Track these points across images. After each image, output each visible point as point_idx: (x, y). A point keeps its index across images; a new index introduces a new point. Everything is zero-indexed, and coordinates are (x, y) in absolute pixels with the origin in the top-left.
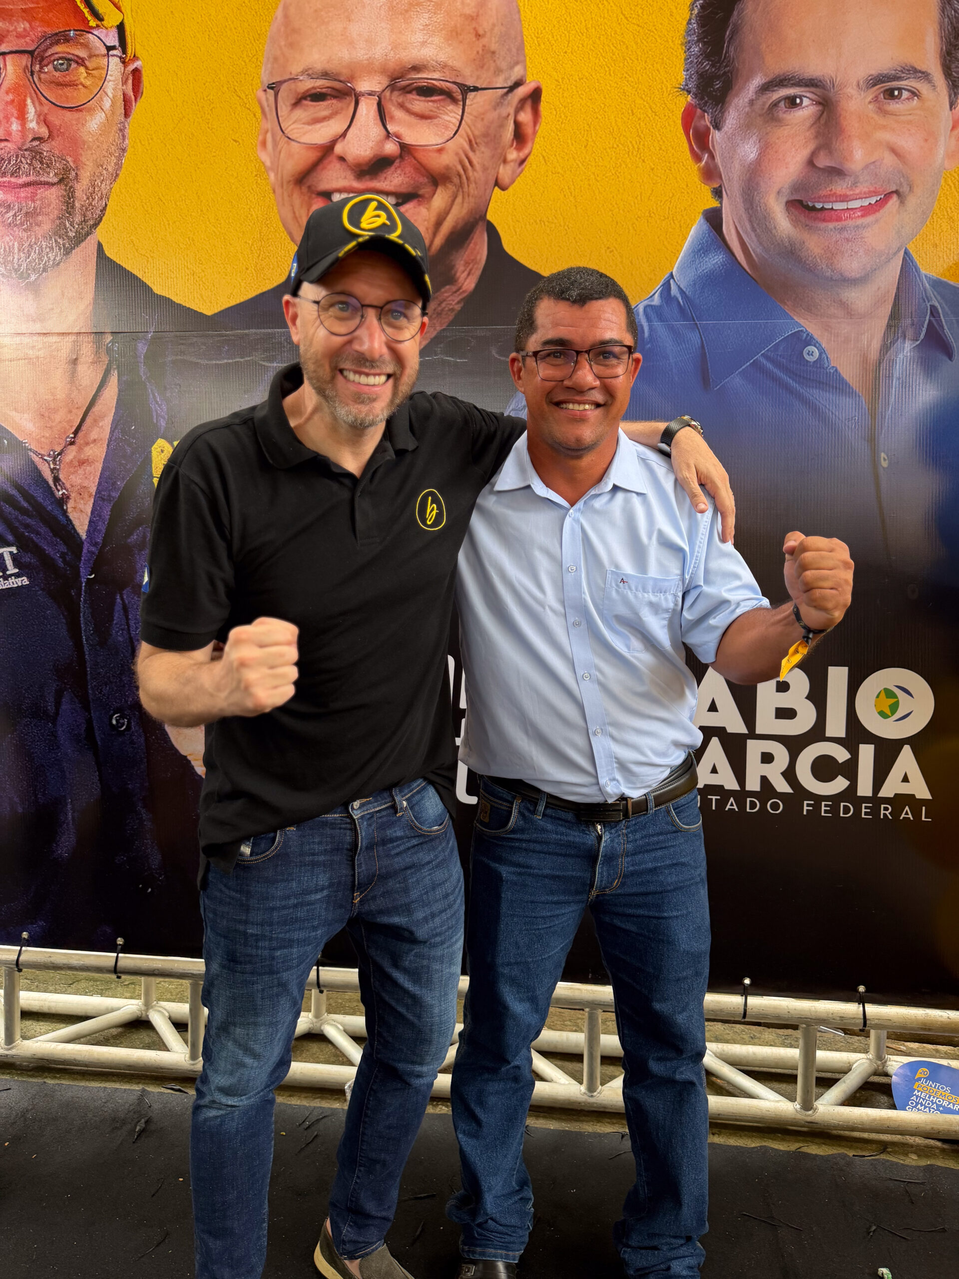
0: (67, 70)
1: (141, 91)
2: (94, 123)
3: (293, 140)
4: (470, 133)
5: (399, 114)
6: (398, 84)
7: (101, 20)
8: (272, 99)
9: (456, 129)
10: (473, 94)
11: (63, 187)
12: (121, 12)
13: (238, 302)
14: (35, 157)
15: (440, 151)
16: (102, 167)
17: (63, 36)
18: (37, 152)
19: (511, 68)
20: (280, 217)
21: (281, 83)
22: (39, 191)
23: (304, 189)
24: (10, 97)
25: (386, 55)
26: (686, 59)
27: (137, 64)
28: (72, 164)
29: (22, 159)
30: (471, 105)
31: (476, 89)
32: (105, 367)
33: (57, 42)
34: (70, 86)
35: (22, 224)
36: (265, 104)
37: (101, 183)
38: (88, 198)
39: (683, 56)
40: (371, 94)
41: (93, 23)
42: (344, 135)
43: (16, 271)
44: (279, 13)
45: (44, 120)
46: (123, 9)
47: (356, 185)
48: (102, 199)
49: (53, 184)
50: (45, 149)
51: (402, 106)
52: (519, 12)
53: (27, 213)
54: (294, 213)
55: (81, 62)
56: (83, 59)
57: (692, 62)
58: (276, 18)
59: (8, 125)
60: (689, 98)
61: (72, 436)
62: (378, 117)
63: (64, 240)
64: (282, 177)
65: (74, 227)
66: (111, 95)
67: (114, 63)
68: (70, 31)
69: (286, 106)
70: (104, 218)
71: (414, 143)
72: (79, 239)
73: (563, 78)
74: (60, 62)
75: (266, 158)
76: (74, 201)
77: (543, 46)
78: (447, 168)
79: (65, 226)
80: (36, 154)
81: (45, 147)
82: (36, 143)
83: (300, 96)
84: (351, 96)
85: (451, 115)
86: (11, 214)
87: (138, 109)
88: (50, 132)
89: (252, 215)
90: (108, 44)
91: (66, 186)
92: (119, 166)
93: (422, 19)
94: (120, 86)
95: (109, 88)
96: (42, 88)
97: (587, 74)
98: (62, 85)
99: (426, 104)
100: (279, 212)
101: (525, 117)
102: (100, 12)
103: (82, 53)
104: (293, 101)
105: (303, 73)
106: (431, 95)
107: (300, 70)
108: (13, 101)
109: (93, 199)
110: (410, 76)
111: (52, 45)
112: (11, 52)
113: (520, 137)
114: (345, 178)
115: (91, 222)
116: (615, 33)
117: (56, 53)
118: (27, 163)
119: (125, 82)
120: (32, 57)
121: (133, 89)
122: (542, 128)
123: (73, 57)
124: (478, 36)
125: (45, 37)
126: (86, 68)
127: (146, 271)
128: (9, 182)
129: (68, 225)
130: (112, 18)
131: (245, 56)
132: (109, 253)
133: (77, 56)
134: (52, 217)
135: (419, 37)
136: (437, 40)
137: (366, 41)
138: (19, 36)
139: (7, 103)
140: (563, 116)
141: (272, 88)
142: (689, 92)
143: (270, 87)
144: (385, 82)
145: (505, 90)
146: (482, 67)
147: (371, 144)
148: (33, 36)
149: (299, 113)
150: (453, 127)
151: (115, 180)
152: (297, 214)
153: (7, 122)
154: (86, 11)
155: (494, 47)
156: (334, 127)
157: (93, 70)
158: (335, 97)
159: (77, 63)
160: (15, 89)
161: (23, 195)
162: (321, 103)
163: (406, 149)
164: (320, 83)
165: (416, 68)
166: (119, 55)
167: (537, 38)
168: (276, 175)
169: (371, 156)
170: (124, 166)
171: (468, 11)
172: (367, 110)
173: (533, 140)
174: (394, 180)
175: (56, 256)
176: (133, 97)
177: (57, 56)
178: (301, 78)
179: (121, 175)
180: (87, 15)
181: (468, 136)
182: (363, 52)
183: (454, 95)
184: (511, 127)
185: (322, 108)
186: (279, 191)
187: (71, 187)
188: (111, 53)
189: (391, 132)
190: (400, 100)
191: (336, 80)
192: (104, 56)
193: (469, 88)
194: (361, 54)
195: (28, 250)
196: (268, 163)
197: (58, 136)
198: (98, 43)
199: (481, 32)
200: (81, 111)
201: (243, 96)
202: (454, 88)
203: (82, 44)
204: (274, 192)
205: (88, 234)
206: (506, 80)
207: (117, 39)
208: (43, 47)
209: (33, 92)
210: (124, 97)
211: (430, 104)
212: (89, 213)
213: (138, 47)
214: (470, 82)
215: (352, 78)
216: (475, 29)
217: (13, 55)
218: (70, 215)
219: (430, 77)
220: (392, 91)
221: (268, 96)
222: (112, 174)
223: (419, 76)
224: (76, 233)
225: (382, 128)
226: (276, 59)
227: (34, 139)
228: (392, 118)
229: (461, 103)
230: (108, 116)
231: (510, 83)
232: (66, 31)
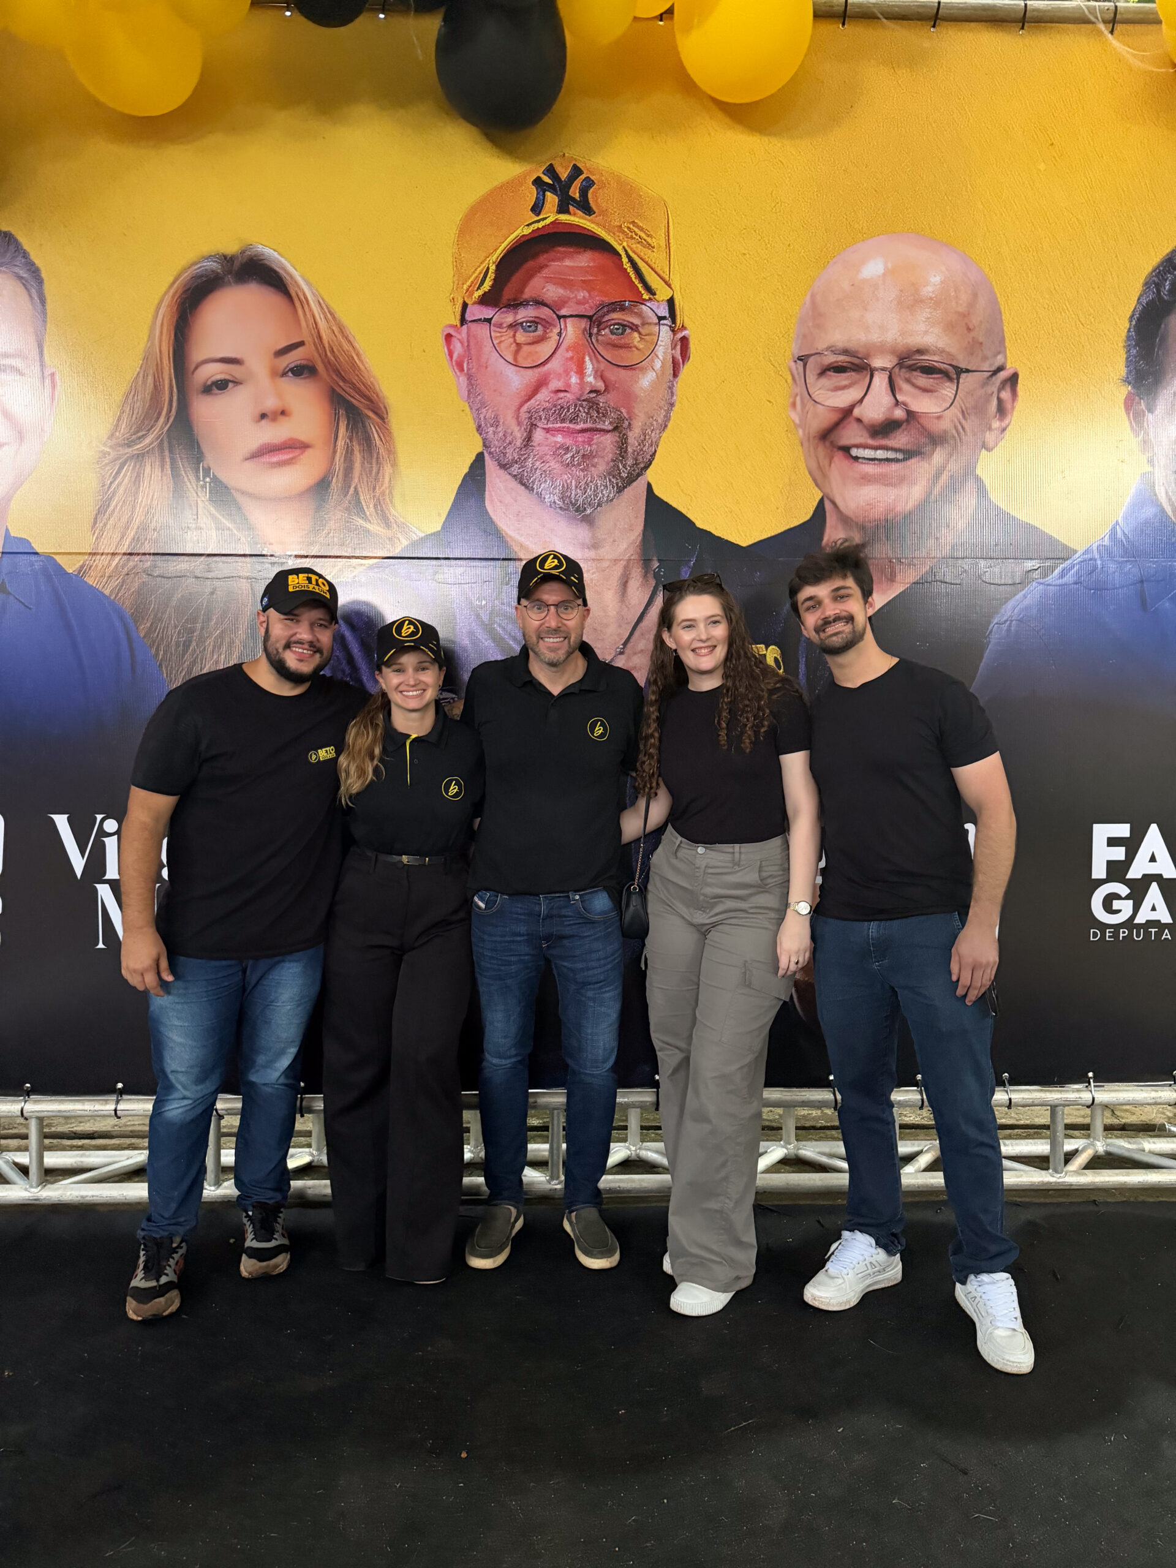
0: (622, 334)
1: (688, 356)
2: (646, 380)
3: (819, 403)
4: (963, 405)
5: (905, 387)
6: (906, 363)
7: (654, 294)
8: (801, 369)
9: (951, 401)
10: (965, 374)
11: (618, 434)
12: (671, 288)
13: (769, 536)
14: (592, 407)
15: (939, 418)
16: (652, 418)
17: (619, 305)
18: (594, 403)
19: (995, 356)
20: (807, 466)
21: (809, 356)
22: (595, 437)
23: (827, 443)
24: (570, 354)
25: (896, 340)
26: (1127, 358)
27: (683, 333)
28: (625, 415)
29: (581, 408)
30: (964, 383)
31: (968, 371)
32: (652, 588)
33: (614, 310)
34: (625, 348)
35: (579, 464)
36: (795, 373)
37: (652, 432)
38: (639, 445)
39: (1125, 356)
40: (883, 369)
41: (646, 296)
42: (861, 401)
43: (574, 505)
44: (808, 298)
45: (600, 375)
46: (673, 286)
47: (870, 442)
48: (652, 445)
49: (608, 431)
50: (601, 400)
51: (908, 381)
52: (1001, 313)
53: (584, 455)
54: (819, 463)
55: (634, 328)
56: (637, 326)
57: (1131, 361)
58: (805, 303)
59: (567, 378)
60: (1130, 388)
61: (622, 647)
62: (889, 388)
63: (617, 479)
64: (809, 433)
65: (626, 469)
66: (661, 358)
67: (665, 331)
68: (625, 301)
69: (813, 375)
70: (653, 462)
71: (917, 410)
72: (631, 479)
73: (1035, 367)
74: (616, 327)
75: (795, 417)
76: (627, 447)
77: (1019, 341)
78: (945, 432)
79: (618, 467)
80: (593, 405)
81: (601, 399)
82: (593, 395)
83: (824, 368)
84: (867, 370)
85: (948, 390)
86: (569, 455)
87: (686, 371)
88: (606, 386)
89: (782, 464)
90: (660, 315)
91: (620, 433)
92: (667, 418)
93: (924, 314)
94: (670, 350)
95: (660, 351)
96: (600, 348)
97: (1053, 365)
98: (617, 346)
99: (928, 380)
100: (806, 461)
101: (1006, 395)
102: (653, 287)
103: (636, 321)
104: (819, 372)
105: (827, 349)
106: (932, 374)
107: (825, 346)
108: (572, 358)
109: (644, 446)
110: (914, 358)
111: (608, 312)
112: (571, 316)
113: (1002, 411)
114: (862, 436)
115: (642, 465)
116: (1075, 335)
117: (613, 319)
118: (585, 412)
119: (674, 348)
120: (591, 321)
121: (681, 354)
122: (1020, 404)
123: (628, 324)
124: (969, 329)
125: (602, 305)
126: (640, 333)
127: (690, 507)
128: (568, 428)
129: (621, 467)
130: (663, 294)
131: (778, 332)
132: (657, 491)
133: (632, 323)
134: (606, 458)
135: (922, 327)
136: (937, 330)
137: (880, 327)
138: (579, 303)
139: (567, 359)
140: (1035, 396)
141: (801, 360)
142: (1129, 383)
143: (800, 359)
144: (895, 361)
145: (990, 373)
146: (972, 354)
147: (883, 410)
148: (592, 304)
149: (824, 381)
150: (948, 399)
151: (664, 430)
152: (821, 464)
153: (567, 376)
154: (640, 286)
155: (981, 339)
156: (853, 394)
157: (646, 335)
158: (854, 370)
159: (632, 329)
160: (574, 347)
161: (580, 439)
162: (842, 374)
163: (911, 415)
164: (842, 358)
165: (920, 352)
166: (669, 324)
167: (1015, 334)
168: (804, 431)
169: (883, 419)
170: (672, 418)
171: (961, 309)
172: (880, 382)
173: (1012, 413)
174: (901, 439)
175: (610, 493)
176: (681, 360)
177: (613, 322)
178: (826, 353)
179: (669, 426)
180: (641, 289)
181: (961, 408)
182: (876, 335)
183: (951, 375)
184: (995, 402)
185: (843, 379)
186: (806, 444)
187: (624, 435)
188: (662, 322)
189: (900, 400)
190: (907, 376)
191: (855, 356)
192: (656, 324)
193: (962, 369)
194: (875, 337)
195: (585, 488)
196: (797, 421)
197: (613, 390)
198: (651, 314)
199: (971, 327)
200: (634, 369)
201: (776, 364)
202: (950, 368)
203: (636, 313)
204: (802, 445)
205: (639, 475)
206: (991, 365)
207: (667, 311)
208: (600, 313)
209: (591, 351)
210: (673, 360)
211: (931, 380)
212: (640, 457)
213: (686, 319)
214: (963, 365)
215: (867, 356)
216: (966, 324)
217: (573, 319)
218: (623, 458)
219: (930, 359)
220: (901, 368)
221: (798, 366)
222: (661, 425)
223: (923, 357)
224: (628, 473)
225: (892, 397)
226: (804, 336)
227: (591, 392)
228: (900, 389)
229: (956, 381)
230: (659, 375)
231: (993, 368)
232: (621, 301)
